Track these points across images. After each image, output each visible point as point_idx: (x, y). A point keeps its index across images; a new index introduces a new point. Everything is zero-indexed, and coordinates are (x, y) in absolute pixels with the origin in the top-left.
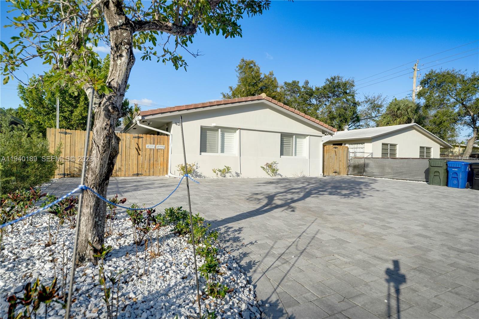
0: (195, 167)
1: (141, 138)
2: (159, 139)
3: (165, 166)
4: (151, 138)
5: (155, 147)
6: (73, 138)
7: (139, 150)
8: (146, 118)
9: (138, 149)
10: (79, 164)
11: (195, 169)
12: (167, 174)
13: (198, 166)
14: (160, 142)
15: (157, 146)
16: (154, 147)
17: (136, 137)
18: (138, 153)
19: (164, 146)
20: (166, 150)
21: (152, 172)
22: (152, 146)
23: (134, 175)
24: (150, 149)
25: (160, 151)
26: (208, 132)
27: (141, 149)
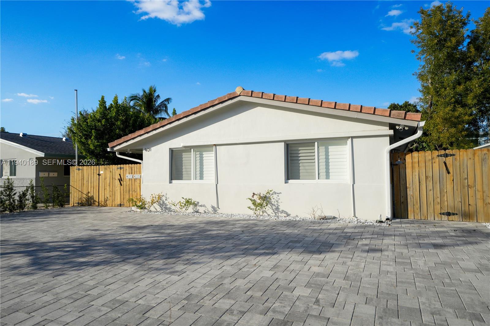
0: (164, 198)
1: (122, 168)
2: (136, 168)
4: (130, 167)
6: (82, 173)
9: (120, 180)
11: (164, 200)
13: (168, 196)
14: (137, 172)
15: (134, 176)
16: (132, 177)
17: (119, 168)
18: (121, 184)
19: (140, 175)
24: (129, 179)
25: (137, 180)
27: (123, 180)
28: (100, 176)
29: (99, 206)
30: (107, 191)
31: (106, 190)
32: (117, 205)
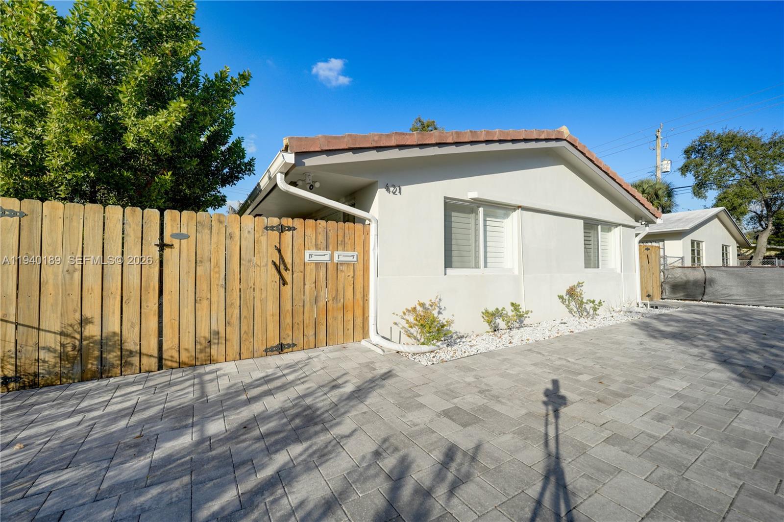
0: (436, 312)
1: (289, 229)
2: (340, 233)
3: (359, 312)
4: (320, 230)
5: (332, 257)
6: (30, 231)
7: (282, 267)
8: (309, 162)
9: (280, 266)
10: (62, 334)
11: (436, 315)
12: (365, 334)
13: (442, 305)
14: (344, 243)
15: (336, 254)
16: (327, 258)
17: (272, 228)
18: (282, 277)
19: (355, 254)
20: (359, 267)
21: (322, 335)
22: (323, 256)
23: (269, 351)
24: (317, 265)
25: (344, 268)
26: (453, 214)
27: (289, 266)
28: (167, 251)
29: (160, 367)
30: (214, 307)
31: (205, 303)
32: (266, 351)
